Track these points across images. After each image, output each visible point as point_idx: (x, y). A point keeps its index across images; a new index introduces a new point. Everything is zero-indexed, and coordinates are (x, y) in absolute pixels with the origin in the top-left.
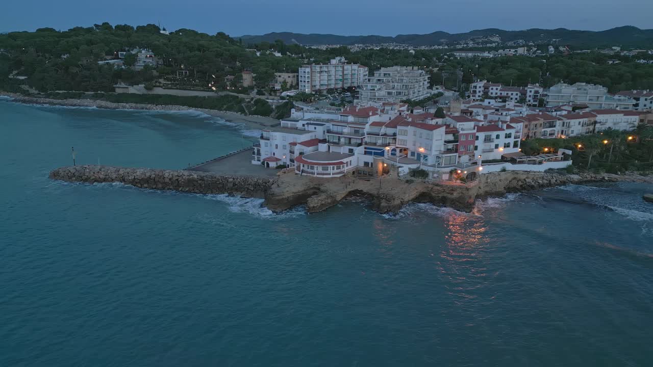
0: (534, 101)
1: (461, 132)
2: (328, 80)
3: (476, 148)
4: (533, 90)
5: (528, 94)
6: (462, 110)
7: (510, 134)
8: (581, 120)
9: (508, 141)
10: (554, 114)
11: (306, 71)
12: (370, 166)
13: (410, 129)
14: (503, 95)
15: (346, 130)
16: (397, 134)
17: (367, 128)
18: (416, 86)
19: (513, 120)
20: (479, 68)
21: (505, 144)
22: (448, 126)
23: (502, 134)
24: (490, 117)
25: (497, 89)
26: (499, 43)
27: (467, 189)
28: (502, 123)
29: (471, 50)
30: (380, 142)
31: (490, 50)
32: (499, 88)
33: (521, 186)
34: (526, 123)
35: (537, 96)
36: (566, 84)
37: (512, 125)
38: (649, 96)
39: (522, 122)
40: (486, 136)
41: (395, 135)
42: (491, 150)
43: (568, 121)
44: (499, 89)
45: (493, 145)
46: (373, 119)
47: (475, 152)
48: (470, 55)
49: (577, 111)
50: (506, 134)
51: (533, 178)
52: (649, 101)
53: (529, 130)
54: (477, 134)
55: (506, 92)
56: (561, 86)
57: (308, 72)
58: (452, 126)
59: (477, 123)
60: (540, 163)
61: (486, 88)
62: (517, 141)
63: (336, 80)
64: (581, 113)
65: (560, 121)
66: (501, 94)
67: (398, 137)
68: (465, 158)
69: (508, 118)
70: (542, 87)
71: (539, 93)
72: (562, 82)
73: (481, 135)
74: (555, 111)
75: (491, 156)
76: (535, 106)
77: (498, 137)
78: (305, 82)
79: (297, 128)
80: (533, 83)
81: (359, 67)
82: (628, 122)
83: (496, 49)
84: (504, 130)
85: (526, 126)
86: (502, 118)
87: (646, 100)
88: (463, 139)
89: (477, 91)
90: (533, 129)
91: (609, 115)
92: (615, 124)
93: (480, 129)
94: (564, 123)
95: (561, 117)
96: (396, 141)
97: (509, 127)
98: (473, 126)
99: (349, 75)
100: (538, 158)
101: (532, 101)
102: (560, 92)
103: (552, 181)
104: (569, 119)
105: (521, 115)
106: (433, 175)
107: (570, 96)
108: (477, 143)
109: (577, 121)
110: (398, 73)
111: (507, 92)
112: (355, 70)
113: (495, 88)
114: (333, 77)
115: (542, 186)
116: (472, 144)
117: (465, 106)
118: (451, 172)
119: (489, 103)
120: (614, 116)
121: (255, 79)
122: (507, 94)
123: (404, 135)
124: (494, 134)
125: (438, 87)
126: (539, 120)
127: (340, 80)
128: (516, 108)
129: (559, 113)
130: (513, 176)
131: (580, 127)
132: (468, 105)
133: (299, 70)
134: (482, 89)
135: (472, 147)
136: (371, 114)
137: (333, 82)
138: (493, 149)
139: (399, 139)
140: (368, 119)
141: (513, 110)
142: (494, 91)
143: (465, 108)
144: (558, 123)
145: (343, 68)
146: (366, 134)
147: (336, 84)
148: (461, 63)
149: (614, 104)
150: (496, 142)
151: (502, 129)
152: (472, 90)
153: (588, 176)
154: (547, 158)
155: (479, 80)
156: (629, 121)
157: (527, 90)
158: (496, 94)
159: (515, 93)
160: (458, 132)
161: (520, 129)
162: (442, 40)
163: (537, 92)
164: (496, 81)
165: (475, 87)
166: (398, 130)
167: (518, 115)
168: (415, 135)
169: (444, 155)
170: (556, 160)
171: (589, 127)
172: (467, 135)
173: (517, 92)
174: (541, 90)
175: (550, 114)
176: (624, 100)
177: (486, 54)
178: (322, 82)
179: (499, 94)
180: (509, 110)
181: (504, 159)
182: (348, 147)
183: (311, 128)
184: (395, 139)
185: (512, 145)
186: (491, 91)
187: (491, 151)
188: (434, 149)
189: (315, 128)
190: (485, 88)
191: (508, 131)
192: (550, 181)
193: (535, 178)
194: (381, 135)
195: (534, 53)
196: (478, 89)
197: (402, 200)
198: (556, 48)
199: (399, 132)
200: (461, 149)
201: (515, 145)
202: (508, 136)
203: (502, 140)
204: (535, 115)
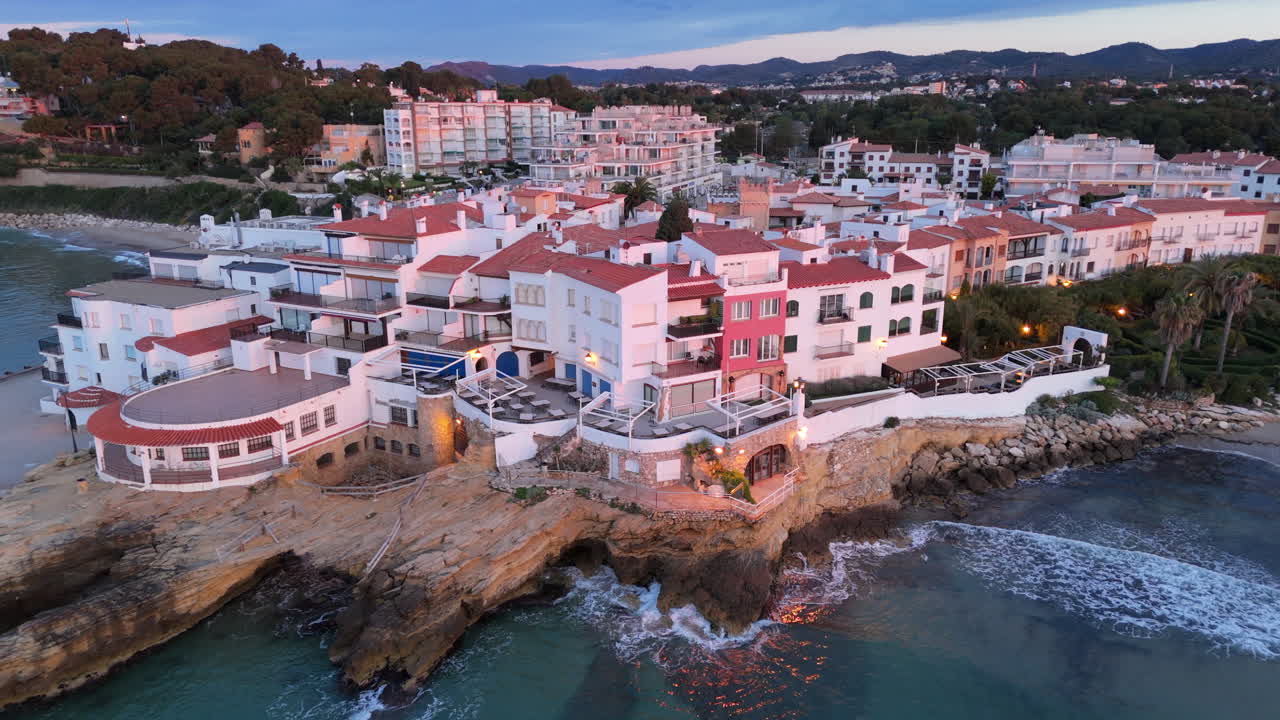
0: (970, 185)
1: (730, 292)
2: (465, 141)
3: (791, 344)
4: (967, 160)
5: (956, 168)
6: (772, 210)
7: (910, 287)
8: (1115, 232)
9: (901, 311)
10: (1036, 215)
11: (400, 118)
12: (410, 423)
13: (552, 281)
14: (896, 171)
15: (335, 289)
16: (513, 300)
17: (408, 280)
18: (680, 151)
19: (919, 239)
20: (848, 119)
21: (893, 322)
22: (678, 271)
23: (881, 290)
24: (847, 230)
25: (882, 158)
26: (893, 79)
27: (750, 525)
28: (879, 252)
29: (837, 88)
30: (453, 330)
31: (873, 89)
32: (888, 154)
33: (954, 472)
34: (960, 245)
35: (978, 172)
36: (1052, 138)
37: (917, 255)
38: (1255, 165)
39: (943, 242)
40: (823, 298)
41: (504, 303)
42: (845, 349)
43: (1081, 234)
44: (887, 158)
45: (850, 331)
46: (429, 247)
47: (788, 358)
48: (835, 97)
49: (1097, 205)
50: (895, 289)
51: (991, 441)
52: (1254, 177)
53: (968, 265)
54: (793, 295)
55: (904, 165)
56: (1040, 143)
57: (405, 120)
58: (696, 272)
59: (792, 255)
60: (1013, 384)
61: (857, 155)
62: (934, 312)
63: (489, 140)
64: (1112, 212)
65: (1057, 237)
66: (892, 169)
67: (517, 311)
68: (749, 386)
69: (903, 234)
70: (988, 151)
71: (981, 166)
72: (1042, 132)
73: (809, 298)
74: (1039, 205)
75: (846, 369)
76: (972, 196)
77: (866, 301)
78: (398, 144)
79: (197, 281)
80: (967, 140)
81: (551, 110)
82: (1235, 233)
83: (887, 88)
84: (887, 276)
85: (959, 255)
86: (887, 233)
87: (1247, 173)
88: (737, 315)
89: (836, 166)
90: (979, 265)
91: (1187, 215)
92: (1202, 239)
93: (801, 276)
94: (1066, 241)
95: (1058, 226)
96: (510, 326)
97: (904, 264)
98: (774, 266)
99: (524, 130)
100: (1004, 366)
101: (965, 184)
102: (1040, 155)
103: (1054, 447)
104: (1080, 229)
105: (942, 222)
106: (621, 466)
107: (1068, 166)
108: (791, 327)
109: (1103, 235)
110: (637, 120)
111: (907, 165)
112: (542, 117)
113: (877, 155)
114: (480, 135)
115: (1022, 467)
116: (774, 332)
117: (783, 199)
118: (688, 452)
119: (854, 188)
120: (1199, 217)
121: (269, 141)
122: (907, 169)
123: (536, 305)
124: (852, 293)
125: (749, 157)
126: (995, 234)
127: (502, 142)
128: (928, 202)
129: (1048, 212)
130: (923, 439)
131: (1111, 253)
132: (790, 196)
133: (385, 117)
134: (848, 158)
135: (775, 341)
136: (422, 227)
137: (481, 145)
138: (851, 345)
139: (521, 321)
140: (413, 246)
141: (918, 207)
142: (876, 163)
143: (785, 205)
144: (1052, 242)
145: (508, 113)
146: (403, 300)
147: (488, 151)
148: (812, 110)
149: (1182, 186)
150: (861, 317)
151: (879, 274)
152: (824, 161)
153: (1164, 418)
154: (1032, 364)
155: (840, 138)
156: (1240, 229)
157: (952, 160)
158: (881, 169)
159: (924, 167)
160: (722, 291)
161: (942, 265)
162: (784, 75)
163: (976, 163)
164: (879, 140)
165: (831, 154)
166: (513, 287)
167: (932, 223)
168: (571, 305)
169: (665, 383)
170: (1061, 369)
171: (1134, 251)
172: (752, 301)
173: (930, 165)
174: (985, 159)
175: (1024, 214)
176: (1208, 174)
177: (867, 96)
178: (448, 147)
179: (887, 171)
180: (907, 206)
181: (890, 375)
182: (332, 354)
183: (241, 279)
184: (506, 319)
185: (916, 324)
186: (868, 163)
187: (844, 352)
188: (627, 358)
189: (253, 281)
190: (854, 157)
191: (901, 280)
192: (1049, 446)
193: (998, 439)
194: (458, 306)
195: (962, 91)
196: (837, 160)
197: (468, 599)
198: (1003, 83)
199: (517, 290)
200: (736, 354)
201: (928, 324)
202: (902, 296)
203: (883, 313)
204: (981, 219)
